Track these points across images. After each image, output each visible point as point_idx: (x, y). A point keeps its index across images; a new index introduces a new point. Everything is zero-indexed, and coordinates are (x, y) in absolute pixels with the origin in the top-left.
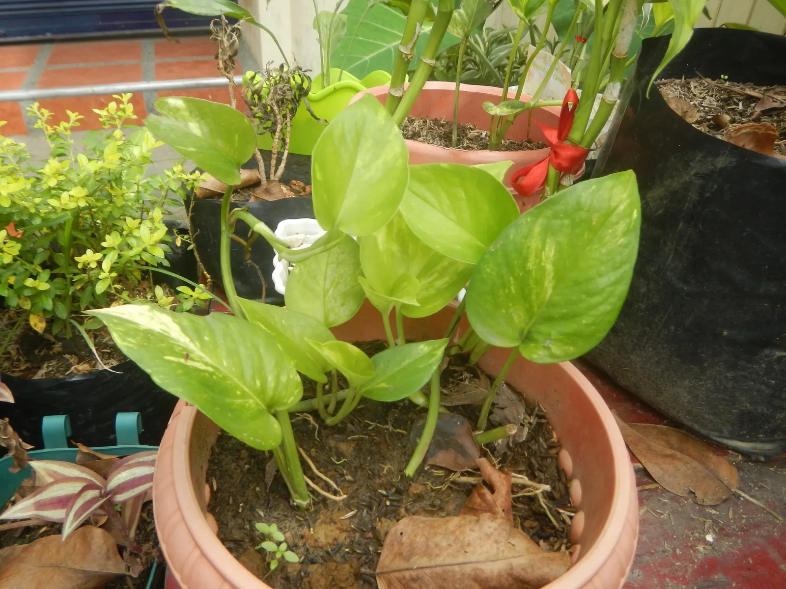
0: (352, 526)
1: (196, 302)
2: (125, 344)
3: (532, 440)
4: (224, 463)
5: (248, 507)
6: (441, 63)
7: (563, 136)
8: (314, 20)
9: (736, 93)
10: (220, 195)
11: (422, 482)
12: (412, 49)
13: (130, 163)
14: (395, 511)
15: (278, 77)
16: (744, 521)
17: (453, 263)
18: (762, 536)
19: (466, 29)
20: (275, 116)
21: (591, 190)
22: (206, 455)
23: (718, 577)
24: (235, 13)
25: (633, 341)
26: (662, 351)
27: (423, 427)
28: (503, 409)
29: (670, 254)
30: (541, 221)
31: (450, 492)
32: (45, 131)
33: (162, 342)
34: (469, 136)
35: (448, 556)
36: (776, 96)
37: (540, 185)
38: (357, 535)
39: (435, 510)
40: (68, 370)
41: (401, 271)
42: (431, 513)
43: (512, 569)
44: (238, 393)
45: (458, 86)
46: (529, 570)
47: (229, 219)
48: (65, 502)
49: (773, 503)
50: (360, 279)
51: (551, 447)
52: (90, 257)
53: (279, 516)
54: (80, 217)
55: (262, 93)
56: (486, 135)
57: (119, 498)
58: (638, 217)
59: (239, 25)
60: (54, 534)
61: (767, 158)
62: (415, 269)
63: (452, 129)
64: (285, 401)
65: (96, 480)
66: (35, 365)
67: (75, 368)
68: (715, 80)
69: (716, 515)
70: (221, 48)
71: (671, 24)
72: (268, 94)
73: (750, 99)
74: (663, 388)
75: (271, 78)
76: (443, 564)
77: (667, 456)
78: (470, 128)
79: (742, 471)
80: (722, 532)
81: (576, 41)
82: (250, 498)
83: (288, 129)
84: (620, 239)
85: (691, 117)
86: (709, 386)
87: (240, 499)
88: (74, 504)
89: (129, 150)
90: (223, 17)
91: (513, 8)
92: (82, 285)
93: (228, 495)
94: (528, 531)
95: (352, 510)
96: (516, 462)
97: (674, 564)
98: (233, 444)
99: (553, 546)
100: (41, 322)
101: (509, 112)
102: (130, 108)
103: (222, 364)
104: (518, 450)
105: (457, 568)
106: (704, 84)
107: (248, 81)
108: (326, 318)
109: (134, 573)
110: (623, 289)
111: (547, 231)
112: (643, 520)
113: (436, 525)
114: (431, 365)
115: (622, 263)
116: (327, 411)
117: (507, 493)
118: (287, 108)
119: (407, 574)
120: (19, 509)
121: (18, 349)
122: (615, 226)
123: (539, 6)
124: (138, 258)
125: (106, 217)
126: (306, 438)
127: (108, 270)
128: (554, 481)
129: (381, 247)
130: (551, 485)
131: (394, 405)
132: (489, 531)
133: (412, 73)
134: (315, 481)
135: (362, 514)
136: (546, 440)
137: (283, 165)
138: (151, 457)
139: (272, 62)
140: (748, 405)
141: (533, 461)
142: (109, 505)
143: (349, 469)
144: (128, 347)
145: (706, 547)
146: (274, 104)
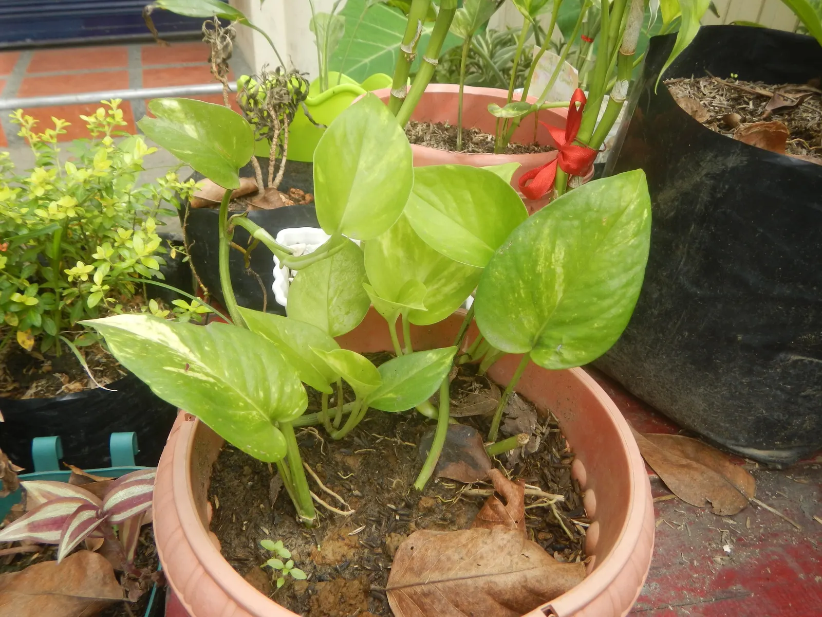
0: (361, 542)
1: (193, 317)
2: (122, 354)
3: (545, 450)
4: (226, 480)
5: (252, 524)
6: (443, 67)
7: (571, 136)
8: (311, 21)
9: (746, 92)
10: (217, 205)
11: (432, 496)
12: (414, 48)
13: (121, 171)
14: (405, 526)
15: (275, 81)
16: (762, 531)
17: (460, 268)
18: (781, 546)
19: (469, 29)
20: (272, 121)
21: (601, 189)
22: (208, 472)
23: (736, 588)
24: (228, 15)
25: (646, 349)
26: (676, 358)
27: (432, 440)
28: (514, 419)
29: (682, 258)
30: (549, 222)
31: (461, 505)
32: (30, 138)
33: (161, 352)
34: (474, 140)
35: (460, 569)
36: (786, 95)
37: (549, 188)
38: (366, 551)
39: (446, 523)
40: (58, 390)
41: (407, 278)
42: (443, 527)
43: (526, 581)
44: (241, 404)
45: (462, 88)
46: (544, 582)
47: (228, 226)
48: (60, 523)
49: (791, 511)
50: (365, 285)
51: (564, 457)
52: (80, 270)
53: (284, 534)
54: (69, 228)
55: (259, 97)
56: (492, 139)
57: (117, 518)
58: (648, 216)
59: (232, 26)
60: (47, 560)
61: (778, 156)
62: (422, 274)
63: (457, 132)
64: (289, 412)
65: (92, 500)
66: (23, 385)
67: (67, 387)
68: (724, 79)
69: (734, 525)
70: (215, 51)
71: (678, 21)
72: (264, 99)
73: (760, 98)
74: (678, 397)
75: (267, 82)
76: (455, 577)
77: (683, 466)
78: (475, 132)
79: (760, 480)
80: (740, 542)
81: (582, 41)
82: (253, 516)
83: (286, 135)
84: (630, 240)
85: (701, 116)
86: (725, 392)
87: (243, 517)
88: (69, 525)
89: (119, 157)
90: (216, 18)
91: (518, 6)
92: (73, 299)
93: (230, 513)
94: (542, 543)
95: (361, 526)
96: (529, 473)
97: (691, 576)
98: (236, 461)
99: (568, 558)
100: (29, 339)
101: (514, 114)
102: (119, 114)
103: (224, 374)
104: (530, 461)
105: (469, 582)
106: (714, 83)
107: (244, 86)
108: (330, 327)
109: (133, 597)
110: (634, 291)
111: (557, 232)
112: (660, 531)
113: (448, 538)
114: (439, 374)
115: (634, 264)
116: (332, 425)
117: (520, 503)
118: (284, 112)
119: (418, 589)
120: (12, 531)
121: (4, 368)
122: (625, 227)
123: (544, 4)
124: (131, 270)
125: (96, 228)
126: (311, 453)
127: (100, 283)
128: (568, 491)
129: (386, 253)
130: (565, 496)
131: (402, 417)
132: (501, 543)
133: (413, 76)
134: (322, 497)
135: (370, 530)
136: (559, 450)
137: (281, 172)
138: (149, 475)
139: (268, 65)
140: (764, 412)
141: (546, 471)
142: (105, 525)
143: (356, 484)
144: (125, 358)
145: (724, 558)
146: (271, 109)
